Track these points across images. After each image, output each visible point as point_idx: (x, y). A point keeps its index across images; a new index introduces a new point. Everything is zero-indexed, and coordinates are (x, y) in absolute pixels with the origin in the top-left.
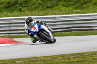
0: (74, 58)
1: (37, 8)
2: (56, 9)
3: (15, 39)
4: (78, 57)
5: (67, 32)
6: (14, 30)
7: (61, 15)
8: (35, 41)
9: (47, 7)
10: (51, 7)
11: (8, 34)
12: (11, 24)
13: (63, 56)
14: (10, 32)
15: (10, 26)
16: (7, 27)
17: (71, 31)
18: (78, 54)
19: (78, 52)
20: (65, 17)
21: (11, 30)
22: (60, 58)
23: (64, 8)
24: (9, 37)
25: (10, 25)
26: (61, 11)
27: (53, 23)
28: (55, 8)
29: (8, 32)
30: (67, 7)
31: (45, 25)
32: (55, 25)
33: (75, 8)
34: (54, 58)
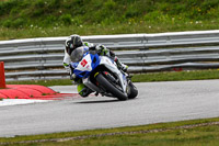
0: (188, 130)
2: (147, 20)
3: (55, 88)
4: (197, 129)
5: (173, 72)
6: (53, 67)
7: (158, 32)
8: (85, 93)
9: (129, 16)
10: (137, 15)
11: (39, 75)
12: (45, 52)
13: (163, 127)
14: (44, 72)
15: (45, 59)
16: (36, 59)
17: (181, 68)
18: (197, 122)
19: (198, 117)
20: (168, 38)
21: (46, 68)
22: (156, 131)
23: (164, 17)
25: (44, 56)
26: (159, 22)
27: (142, 52)
28: (146, 16)
29: (40, 72)
30: (172, 14)
31: (112, 55)
32: (145, 55)
33: (191, 18)
34: (143, 130)
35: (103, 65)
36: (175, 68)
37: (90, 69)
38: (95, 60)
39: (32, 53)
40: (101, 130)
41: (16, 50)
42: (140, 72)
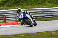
0: (54, 33)
1: (32, 4)
2: (44, 4)
5: (50, 18)
9: (39, 3)
10: (41, 3)
13: (48, 32)
17: (52, 17)
18: (57, 31)
20: (49, 9)
22: (46, 33)
23: (48, 4)
24: (15, 21)
30: (50, 3)
32: (43, 14)
33: (55, 4)
34: (42, 33)
35: (26, 17)
36: (51, 17)
37: (23, 18)
38: (24, 15)
39: (13, 13)
40: (31, 33)
41: (9, 12)
42: (42, 18)
